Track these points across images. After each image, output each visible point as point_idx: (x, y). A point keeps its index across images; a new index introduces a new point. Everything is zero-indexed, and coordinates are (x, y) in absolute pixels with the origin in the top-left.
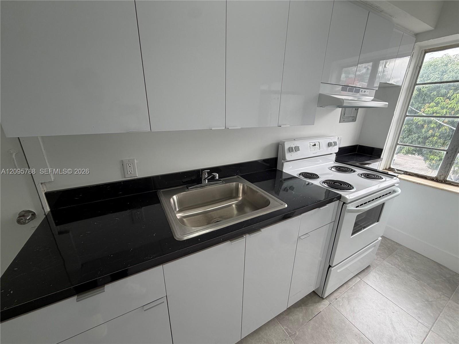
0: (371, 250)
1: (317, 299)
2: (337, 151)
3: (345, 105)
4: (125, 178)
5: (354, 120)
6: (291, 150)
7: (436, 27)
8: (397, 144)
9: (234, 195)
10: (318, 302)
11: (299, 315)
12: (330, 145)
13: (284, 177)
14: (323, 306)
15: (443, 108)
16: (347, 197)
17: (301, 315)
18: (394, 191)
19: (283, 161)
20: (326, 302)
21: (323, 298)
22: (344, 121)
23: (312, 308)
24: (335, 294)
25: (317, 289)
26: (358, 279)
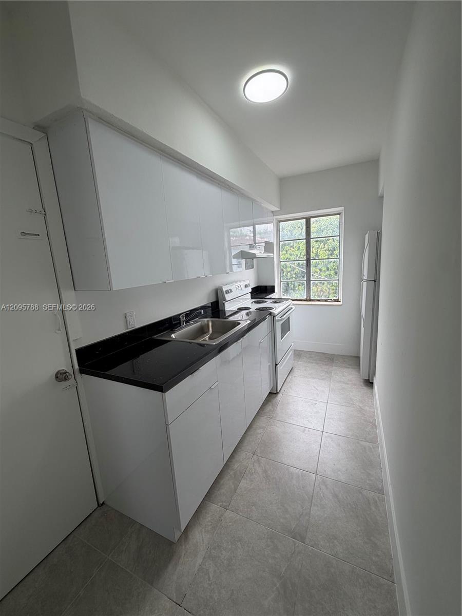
0: (291, 353)
1: (275, 395)
2: (251, 291)
3: (257, 256)
4: (128, 329)
5: (253, 268)
6: (227, 292)
7: (281, 209)
8: (281, 281)
9: (205, 331)
10: (276, 397)
11: (269, 407)
12: (246, 286)
13: (227, 314)
14: (280, 396)
15: (291, 255)
16: (274, 312)
17: (270, 407)
18: (292, 308)
19: (224, 302)
20: (280, 395)
21: (277, 393)
22: (248, 269)
23: (274, 401)
24: (283, 389)
25: (272, 389)
26: (290, 377)
